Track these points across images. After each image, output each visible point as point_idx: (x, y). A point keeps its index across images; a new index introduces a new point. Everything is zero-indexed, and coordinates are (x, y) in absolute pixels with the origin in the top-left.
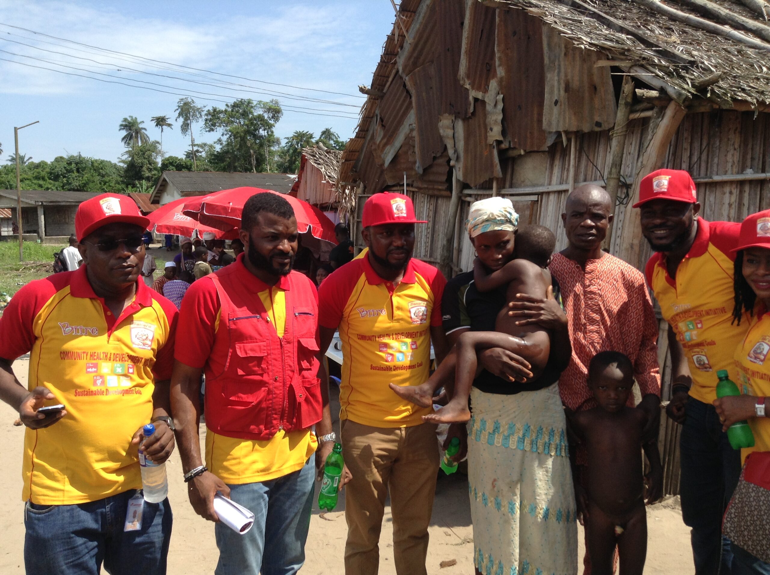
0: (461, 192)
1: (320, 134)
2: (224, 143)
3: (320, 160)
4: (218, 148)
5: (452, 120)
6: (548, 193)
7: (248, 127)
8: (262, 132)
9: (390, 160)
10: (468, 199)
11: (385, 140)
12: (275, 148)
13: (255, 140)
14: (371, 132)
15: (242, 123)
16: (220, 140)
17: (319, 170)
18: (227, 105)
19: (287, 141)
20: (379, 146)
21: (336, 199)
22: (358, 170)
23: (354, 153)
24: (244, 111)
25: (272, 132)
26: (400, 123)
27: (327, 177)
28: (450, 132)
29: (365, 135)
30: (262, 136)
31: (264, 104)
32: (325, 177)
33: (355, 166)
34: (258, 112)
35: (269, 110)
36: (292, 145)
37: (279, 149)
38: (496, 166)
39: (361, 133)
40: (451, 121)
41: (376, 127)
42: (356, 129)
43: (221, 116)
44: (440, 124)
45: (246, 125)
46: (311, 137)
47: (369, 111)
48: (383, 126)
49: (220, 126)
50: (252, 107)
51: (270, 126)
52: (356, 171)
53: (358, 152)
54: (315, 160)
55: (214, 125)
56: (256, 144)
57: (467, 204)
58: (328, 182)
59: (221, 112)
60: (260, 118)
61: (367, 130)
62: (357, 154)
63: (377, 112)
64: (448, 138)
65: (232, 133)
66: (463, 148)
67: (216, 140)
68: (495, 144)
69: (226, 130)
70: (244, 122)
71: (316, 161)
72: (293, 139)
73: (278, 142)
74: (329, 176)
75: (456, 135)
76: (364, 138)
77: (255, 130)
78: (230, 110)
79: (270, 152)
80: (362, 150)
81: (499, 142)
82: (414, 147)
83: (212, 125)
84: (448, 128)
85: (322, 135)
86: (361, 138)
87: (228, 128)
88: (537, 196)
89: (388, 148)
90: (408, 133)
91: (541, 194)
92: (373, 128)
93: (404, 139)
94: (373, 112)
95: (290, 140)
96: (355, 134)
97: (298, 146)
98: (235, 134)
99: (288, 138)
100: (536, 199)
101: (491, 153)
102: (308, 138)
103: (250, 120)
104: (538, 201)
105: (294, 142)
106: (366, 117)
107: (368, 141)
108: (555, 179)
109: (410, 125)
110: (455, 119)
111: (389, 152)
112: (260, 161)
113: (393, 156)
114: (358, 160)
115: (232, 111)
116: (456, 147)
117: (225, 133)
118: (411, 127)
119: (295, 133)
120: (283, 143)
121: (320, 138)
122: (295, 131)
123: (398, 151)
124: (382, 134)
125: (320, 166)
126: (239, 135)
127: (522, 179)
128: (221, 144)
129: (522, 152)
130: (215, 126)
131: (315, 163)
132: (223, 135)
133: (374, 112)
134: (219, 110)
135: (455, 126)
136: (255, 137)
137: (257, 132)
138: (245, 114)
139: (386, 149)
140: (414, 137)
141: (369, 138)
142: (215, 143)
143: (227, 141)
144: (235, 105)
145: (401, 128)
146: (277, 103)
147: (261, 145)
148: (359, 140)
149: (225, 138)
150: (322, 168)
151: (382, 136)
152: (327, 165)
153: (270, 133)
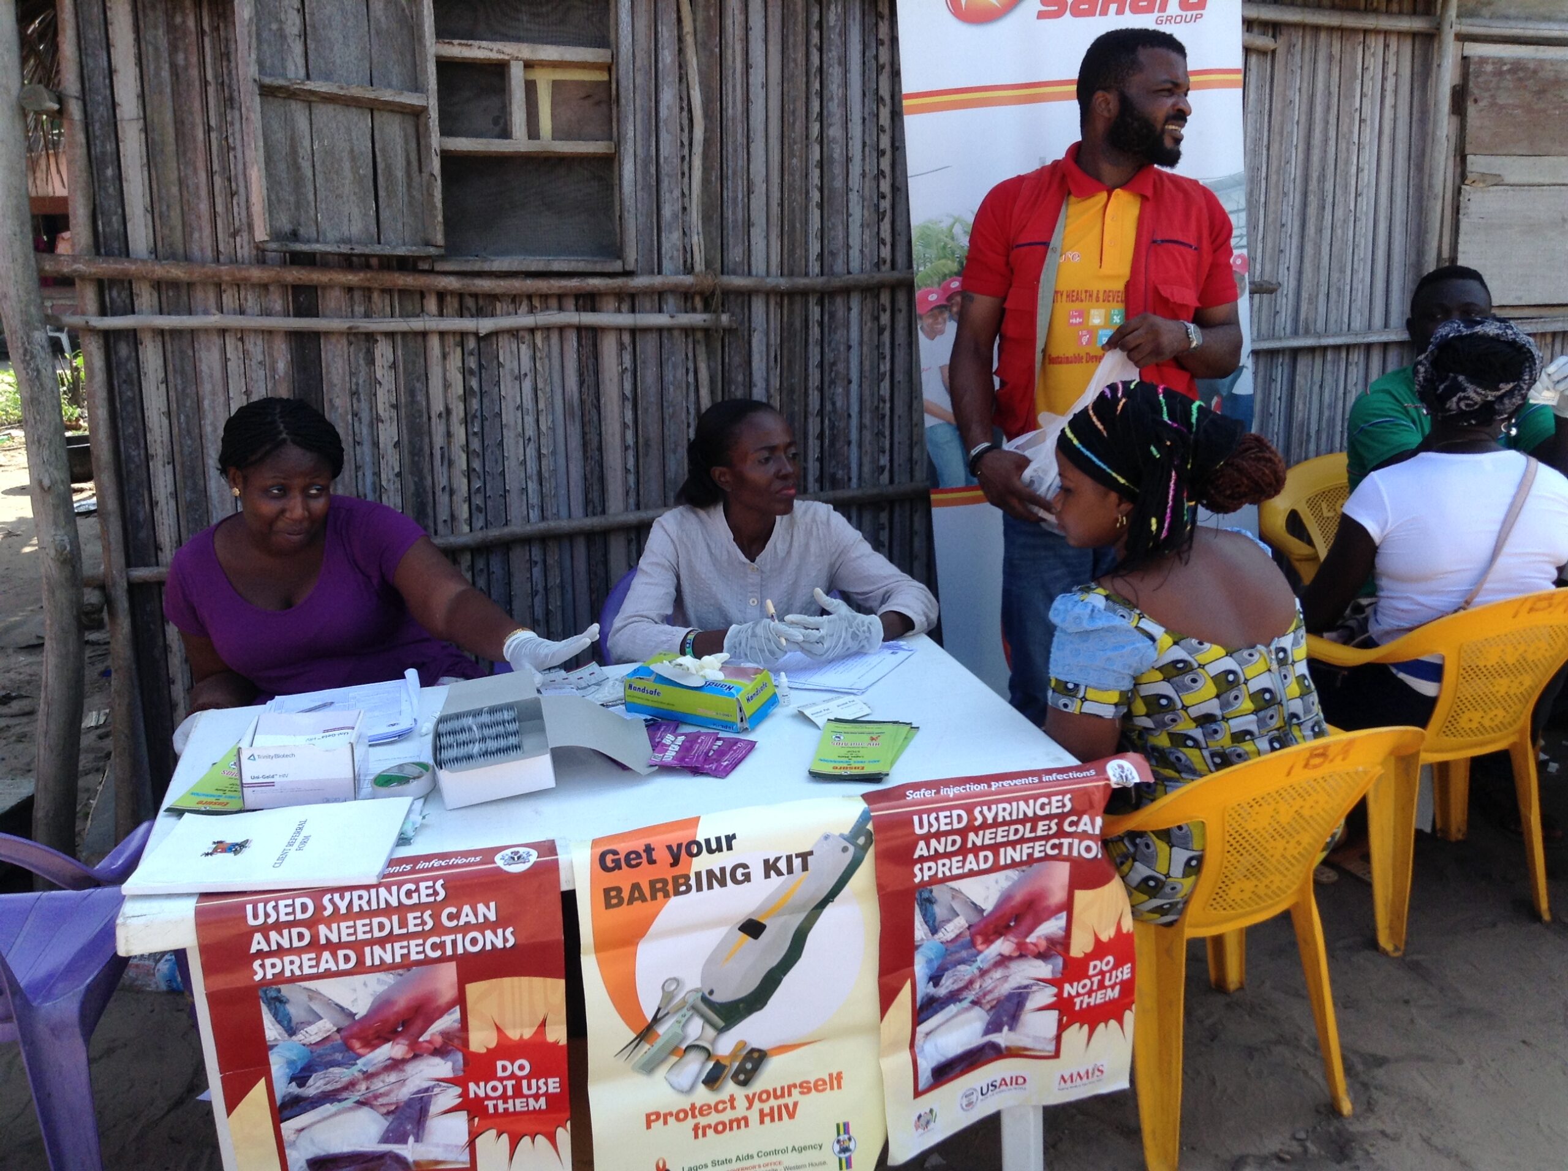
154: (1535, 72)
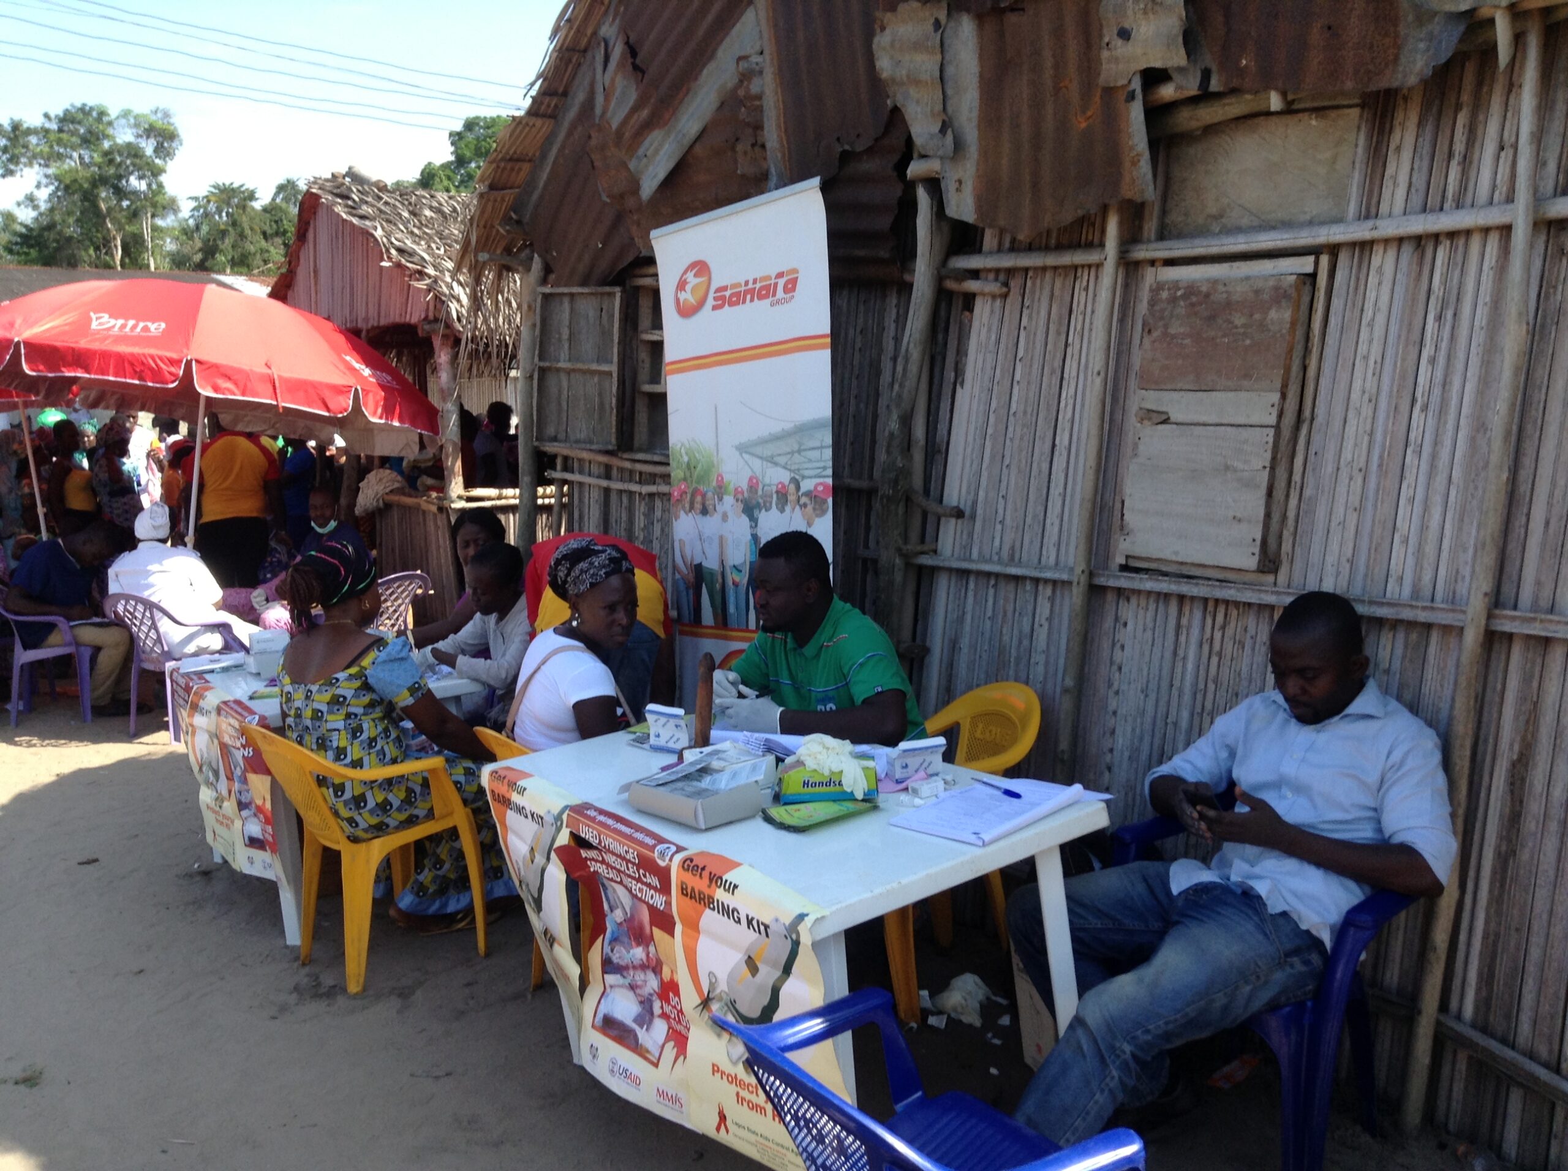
0: (944, 262)
1: (273, 190)
2: (44, 207)
3: (364, 207)
4: (26, 216)
5: (937, 24)
6: (1364, 247)
7: (100, 168)
8: (136, 183)
9: (662, 174)
10: (972, 285)
11: (645, 113)
12: (166, 222)
13: (120, 200)
14: (580, 97)
15: (87, 160)
16: (31, 199)
17: (368, 235)
18: (47, 116)
19: (194, 204)
20: (619, 133)
21: (427, 310)
22: (527, 218)
23: (519, 164)
24: (90, 132)
25: (160, 186)
26: (703, 54)
27: (393, 252)
28: (926, 64)
29: (556, 106)
30: (135, 193)
31: (135, 118)
32: (388, 251)
33: (517, 206)
34: (124, 135)
35: (151, 131)
36: (206, 215)
37: (176, 224)
38: (1135, 163)
39: (547, 99)
40: (929, 26)
41: (603, 79)
42: (532, 84)
43: (33, 140)
44: (882, 41)
45: (95, 165)
46: (251, 196)
47: (578, 31)
48: (636, 68)
49: (31, 165)
50: (110, 124)
51: (157, 172)
52: (519, 222)
53: (530, 161)
54: (347, 206)
55: (14, 159)
56: (122, 209)
57: (958, 303)
58: (399, 265)
59: (29, 132)
60: (133, 152)
61: (565, 94)
62: (526, 167)
63: (609, 30)
64: (917, 82)
65: (60, 182)
66: (975, 114)
67: (21, 198)
68: (1137, 85)
69: (47, 176)
70: (92, 157)
71: (352, 209)
72: (209, 201)
73: (171, 206)
74: (400, 251)
75: (950, 70)
76: (553, 116)
77: (120, 177)
78: (54, 126)
79: (155, 229)
80: (544, 156)
81: (1153, 77)
82: (758, 127)
83: (10, 160)
84: (917, 46)
85: (277, 194)
86: (544, 116)
87: (50, 171)
88: (1311, 259)
89: (655, 137)
90: (730, 85)
91: (1333, 250)
92: (586, 82)
93: (715, 105)
94: (589, 32)
95: (202, 206)
96: (528, 102)
97: (220, 217)
98: (67, 187)
99: (196, 199)
100: (1309, 269)
101: (1111, 120)
102: (245, 199)
103: (106, 154)
104: (1313, 276)
105: (212, 207)
106: (568, 49)
107: (566, 124)
108: (1395, 195)
109: (740, 59)
110: (949, 15)
111: (657, 151)
112: (133, 248)
113: (671, 165)
114: (529, 186)
115: (60, 130)
116: (950, 110)
117: (44, 181)
118: (743, 65)
119: (214, 187)
120: (186, 209)
121: (274, 199)
122: (212, 183)
123: (691, 147)
124: (633, 96)
125: (367, 223)
126: (77, 186)
127: (1212, 209)
128: (35, 207)
129: (1275, 102)
130: (17, 164)
131: (354, 215)
132: (38, 186)
133: (595, 33)
134: (28, 129)
135: (947, 42)
136: (120, 193)
137: (124, 182)
138: (90, 140)
139: (646, 143)
140: (759, 97)
141: (572, 114)
142: (19, 204)
143: (50, 200)
144: (67, 119)
145: (705, 72)
146: (166, 115)
147: (134, 215)
148: (539, 122)
149: (43, 195)
150: (375, 228)
151: (631, 103)
152: (389, 221)
153: (154, 187)
154: (1207, 295)
